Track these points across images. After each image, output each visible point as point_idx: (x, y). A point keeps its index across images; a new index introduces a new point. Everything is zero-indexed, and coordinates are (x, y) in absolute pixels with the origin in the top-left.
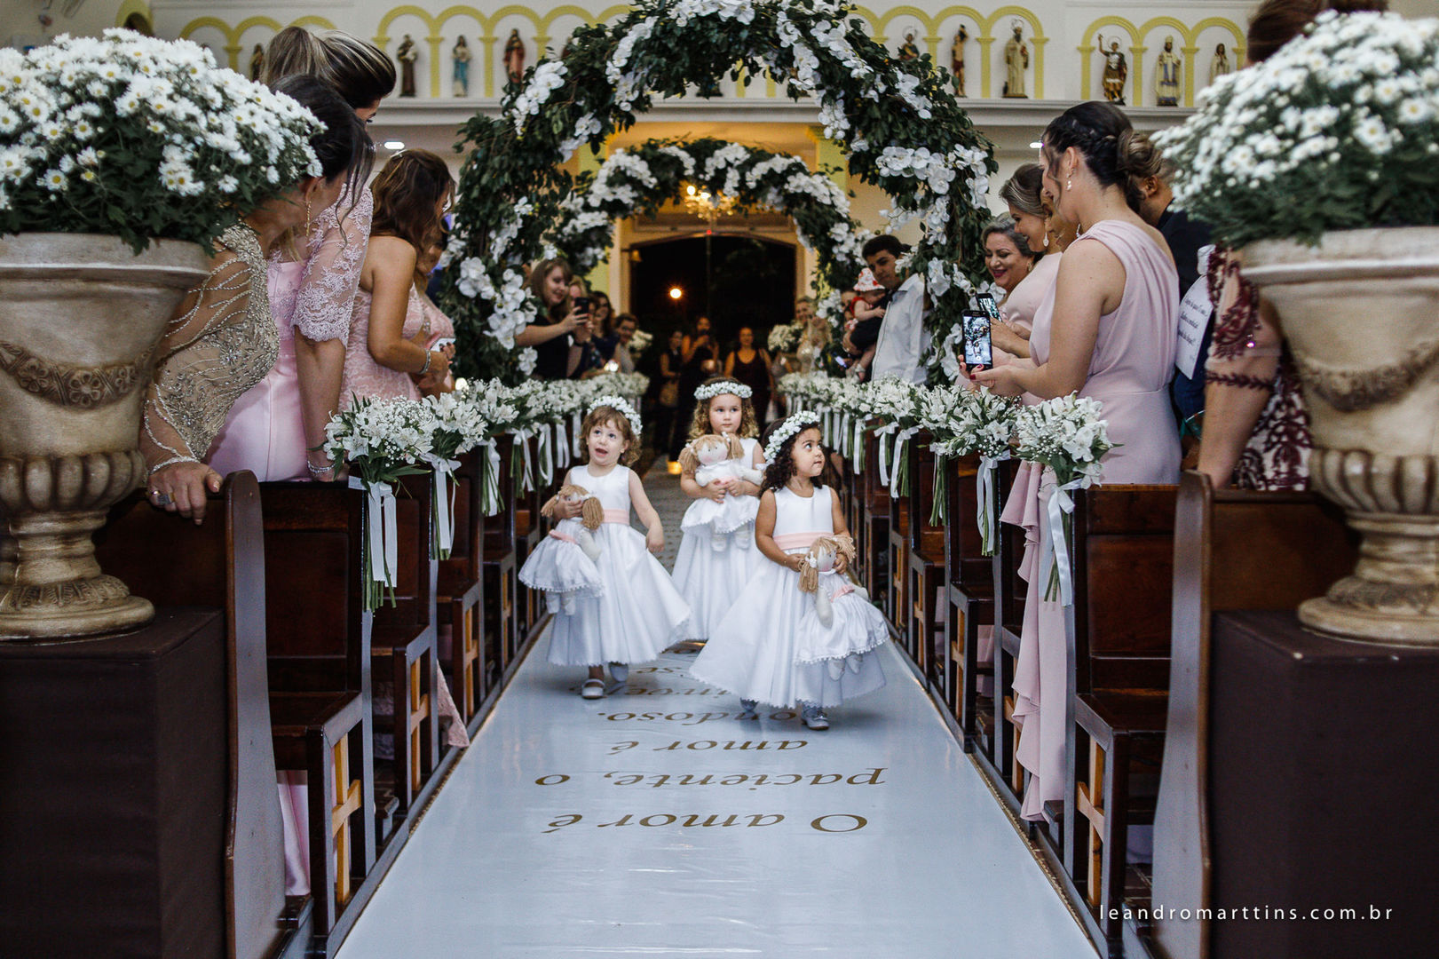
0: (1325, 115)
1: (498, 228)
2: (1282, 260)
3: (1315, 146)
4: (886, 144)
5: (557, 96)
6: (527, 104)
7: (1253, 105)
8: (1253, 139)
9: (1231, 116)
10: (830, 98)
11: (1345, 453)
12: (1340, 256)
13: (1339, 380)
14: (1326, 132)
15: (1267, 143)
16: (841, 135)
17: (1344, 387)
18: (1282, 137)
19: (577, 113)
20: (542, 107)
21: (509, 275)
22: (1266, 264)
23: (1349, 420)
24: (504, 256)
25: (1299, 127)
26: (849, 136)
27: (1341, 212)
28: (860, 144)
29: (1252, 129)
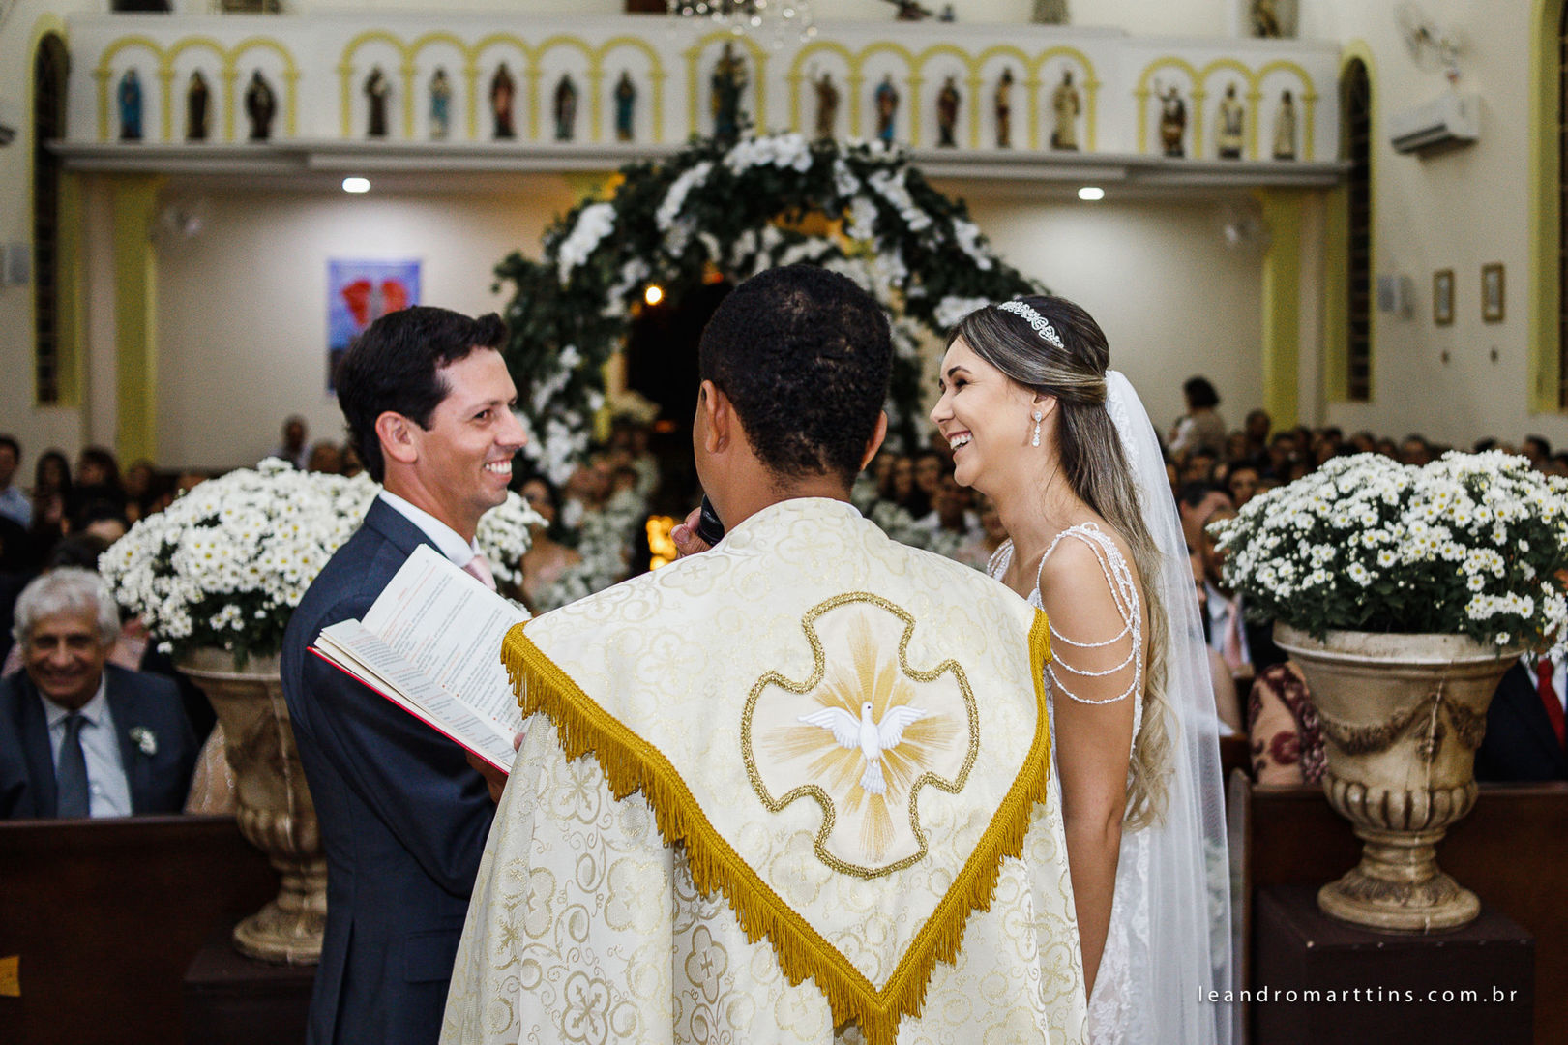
0: (1326, 552)
1: (543, 380)
2: (1300, 645)
3: (1319, 576)
4: (946, 292)
5: (605, 243)
6: (575, 250)
7: (1277, 531)
8: (1277, 562)
9: (1262, 539)
10: (887, 246)
11: (1349, 784)
12: (1340, 650)
13: (1342, 731)
14: (1327, 566)
15: (1286, 568)
16: (898, 283)
17: (1346, 737)
18: (1296, 564)
19: (625, 258)
20: (591, 256)
21: (553, 427)
22: (1290, 644)
23: (1351, 761)
24: (548, 408)
25: (1310, 557)
26: (907, 281)
27: (1338, 621)
28: (917, 291)
29: (1278, 552)
